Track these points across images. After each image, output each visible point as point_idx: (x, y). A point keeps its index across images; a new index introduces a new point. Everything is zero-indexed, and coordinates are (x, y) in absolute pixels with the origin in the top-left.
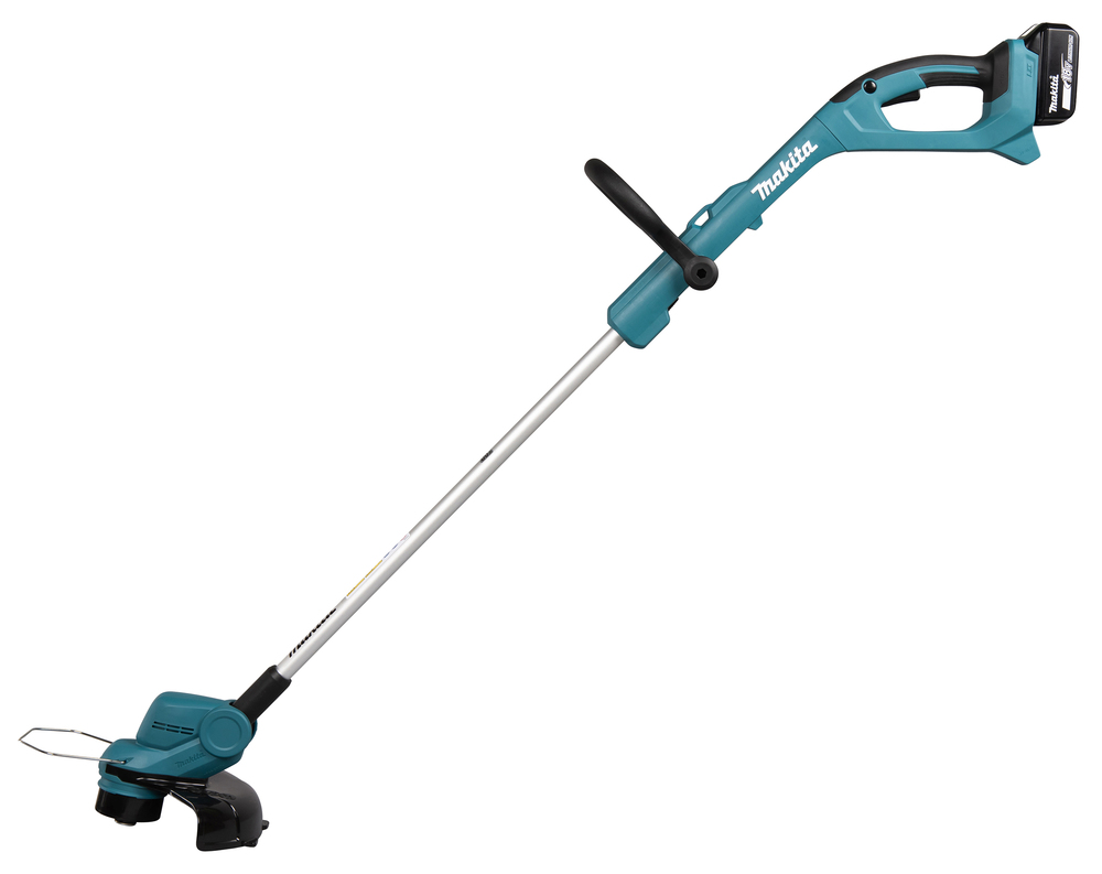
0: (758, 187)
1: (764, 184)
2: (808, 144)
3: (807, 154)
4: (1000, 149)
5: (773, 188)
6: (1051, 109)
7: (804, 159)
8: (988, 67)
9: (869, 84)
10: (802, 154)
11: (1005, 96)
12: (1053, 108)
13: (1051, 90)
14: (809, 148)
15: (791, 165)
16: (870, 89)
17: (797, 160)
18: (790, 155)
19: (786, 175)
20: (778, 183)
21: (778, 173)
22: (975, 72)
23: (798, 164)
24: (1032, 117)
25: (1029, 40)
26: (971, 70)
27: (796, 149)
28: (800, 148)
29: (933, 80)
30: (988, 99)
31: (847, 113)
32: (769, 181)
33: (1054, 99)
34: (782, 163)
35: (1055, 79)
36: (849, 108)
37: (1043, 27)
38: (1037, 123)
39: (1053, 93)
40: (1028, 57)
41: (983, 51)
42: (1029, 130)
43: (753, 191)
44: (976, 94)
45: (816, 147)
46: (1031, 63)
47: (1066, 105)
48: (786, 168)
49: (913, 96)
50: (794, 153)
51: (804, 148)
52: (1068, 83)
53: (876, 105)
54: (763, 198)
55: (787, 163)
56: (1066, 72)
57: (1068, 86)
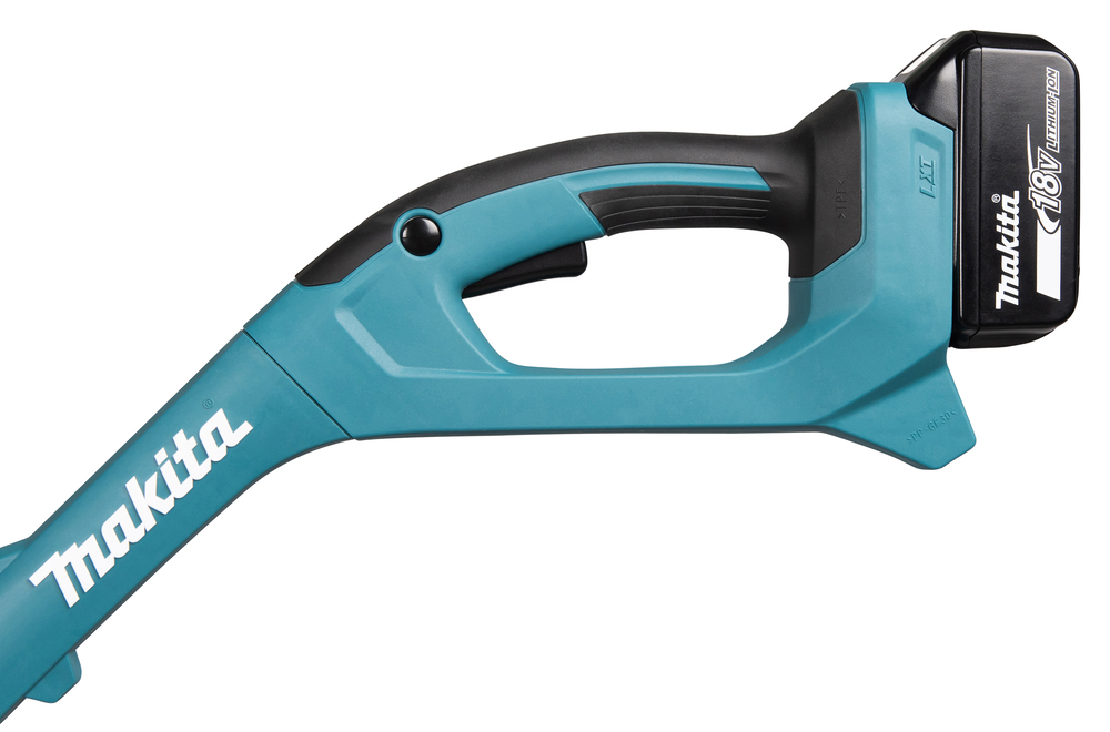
0: (54, 565)
1: (74, 554)
2: (219, 420)
3: (217, 453)
4: (843, 424)
5: (104, 566)
6: (1000, 297)
7: (206, 468)
8: (793, 170)
9: (415, 226)
10: (201, 453)
11: (853, 256)
12: (1006, 293)
13: (998, 238)
14: (223, 433)
15: (163, 490)
16: (422, 243)
17: (182, 472)
18: (161, 455)
19: (149, 522)
20: (120, 549)
21: (121, 516)
22: (758, 183)
23: (188, 485)
24: (944, 327)
25: (919, 86)
26: (744, 177)
27: (180, 437)
28: (193, 432)
29: (622, 213)
30: (803, 267)
31: (347, 320)
32: (90, 543)
33: (1010, 264)
34: (132, 485)
35: (1010, 203)
36: (351, 302)
37: (963, 46)
38: (960, 340)
39: (1006, 247)
40: (920, 136)
41: (780, 115)
42: (934, 363)
43: (37, 578)
44: (767, 253)
45: (246, 428)
46: (930, 156)
47: (1049, 284)
48: (147, 500)
49: (566, 260)
50: (172, 448)
51: (206, 433)
52: (1052, 216)
53: (443, 294)
54: (72, 598)
55: (152, 483)
56: (1044, 182)
57: (1052, 226)
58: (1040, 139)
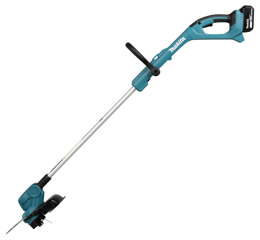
0: (170, 49)
1: (172, 48)
2: (183, 38)
3: (183, 41)
4: (234, 39)
5: (174, 49)
6: (247, 28)
7: (182, 42)
8: (230, 17)
9: (199, 22)
10: (182, 41)
11: (235, 24)
12: (247, 27)
13: (247, 23)
14: (183, 39)
15: (179, 43)
16: (199, 23)
17: (180, 42)
18: (179, 41)
19: (178, 46)
20: (175, 48)
21: (176, 45)
22: (227, 18)
23: (181, 43)
24: (242, 30)
25: (241, 10)
26: (226, 18)
27: (180, 39)
28: (181, 39)
29: (216, 21)
30: (230, 26)
31: (193, 30)
32: (173, 48)
33: (248, 25)
34: (176, 43)
35: (248, 20)
36: (194, 28)
37: (245, 7)
38: (243, 32)
39: (248, 24)
40: (241, 14)
41: (229, 12)
42: (241, 33)
43: (169, 50)
44: (228, 24)
45: (185, 39)
46: (241, 16)
47: (251, 27)
48: (178, 44)
49: (211, 25)
50: (180, 40)
51: (182, 39)
52: (251, 21)
53: (201, 28)
54: (172, 52)
55: (178, 43)
56: (251, 18)
57: (251, 22)
58: (250, 15)
